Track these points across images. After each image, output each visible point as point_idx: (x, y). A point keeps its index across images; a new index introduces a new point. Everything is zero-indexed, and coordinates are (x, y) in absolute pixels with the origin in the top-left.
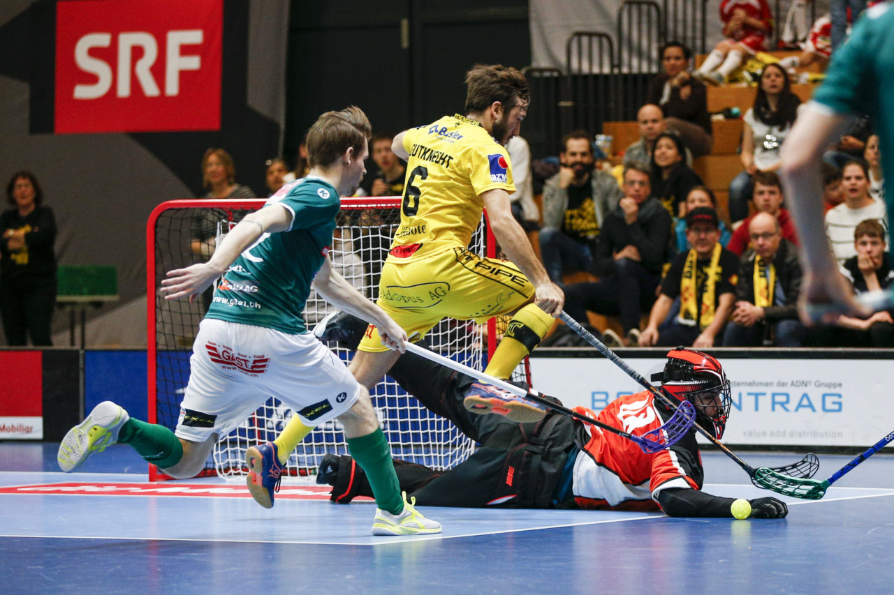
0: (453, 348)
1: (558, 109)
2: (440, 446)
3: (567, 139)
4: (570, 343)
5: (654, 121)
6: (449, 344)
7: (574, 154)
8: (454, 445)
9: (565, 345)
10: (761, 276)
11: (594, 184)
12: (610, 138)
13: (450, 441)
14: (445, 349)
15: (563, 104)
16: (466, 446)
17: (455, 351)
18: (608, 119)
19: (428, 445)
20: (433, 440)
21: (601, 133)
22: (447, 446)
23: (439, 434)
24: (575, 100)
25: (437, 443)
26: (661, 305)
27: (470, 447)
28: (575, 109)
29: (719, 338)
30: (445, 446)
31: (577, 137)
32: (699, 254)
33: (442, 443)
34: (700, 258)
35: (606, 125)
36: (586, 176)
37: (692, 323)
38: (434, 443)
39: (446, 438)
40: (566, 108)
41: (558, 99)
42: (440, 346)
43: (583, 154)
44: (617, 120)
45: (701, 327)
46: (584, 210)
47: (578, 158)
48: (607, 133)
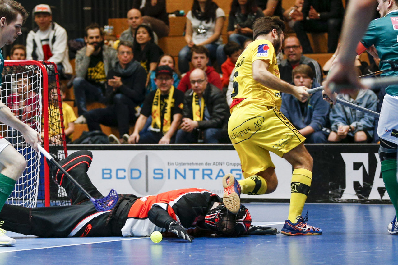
0: (24, 145)
1: (83, 11)
2: (18, 199)
3: (88, 29)
4: (90, 142)
5: (136, 18)
6: (22, 143)
7: (92, 38)
8: (25, 199)
9: (88, 143)
10: (196, 104)
11: (104, 53)
12: (112, 27)
13: (23, 197)
14: (20, 145)
15: (86, 8)
16: (32, 199)
17: (26, 146)
18: (111, 17)
19: (11, 199)
20: (14, 196)
21: (107, 25)
22: (22, 199)
23: (17, 193)
24: (92, 6)
25: (16, 198)
26: (141, 121)
27: (34, 200)
28: (92, 11)
29: (173, 139)
30: (20, 199)
31: (92, 28)
32: (162, 91)
33: (19, 198)
34: (163, 94)
35: (110, 20)
36: (100, 49)
37: (158, 130)
38: (14, 198)
39: (21, 195)
40: (88, 10)
41: (83, 6)
42: (17, 144)
43: (97, 37)
44: (116, 17)
45: (163, 133)
46: (98, 68)
47: (95, 40)
48: (111, 25)
